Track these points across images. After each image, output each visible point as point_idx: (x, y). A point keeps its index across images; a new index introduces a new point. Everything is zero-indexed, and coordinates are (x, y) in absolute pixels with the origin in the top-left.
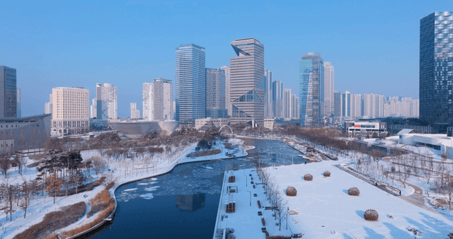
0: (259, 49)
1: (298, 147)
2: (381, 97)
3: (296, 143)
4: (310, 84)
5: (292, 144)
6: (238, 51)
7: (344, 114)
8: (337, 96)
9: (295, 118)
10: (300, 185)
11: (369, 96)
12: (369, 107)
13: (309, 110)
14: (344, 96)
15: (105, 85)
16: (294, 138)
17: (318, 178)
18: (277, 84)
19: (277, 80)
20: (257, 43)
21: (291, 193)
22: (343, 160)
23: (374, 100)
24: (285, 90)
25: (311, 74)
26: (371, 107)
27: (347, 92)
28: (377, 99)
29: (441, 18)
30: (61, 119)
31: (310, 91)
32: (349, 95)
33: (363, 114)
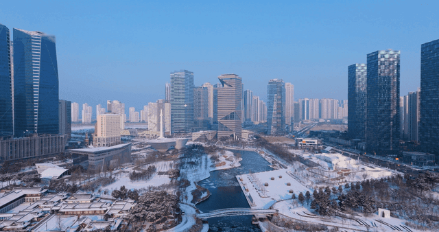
0: (239, 81)
1: (267, 158)
2: (336, 101)
3: (266, 155)
4: (275, 104)
5: (263, 155)
6: (223, 83)
7: (304, 118)
8: (296, 106)
9: (263, 122)
10: (270, 182)
11: (325, 100)
12: (325, 110)
13: (274, 122)
14: (304, 102)
15: (114, 102)
16: (264, 150)
17: (277, 178)
18: (248, 93)
19: (248, 90)
20: (237, 77)
21: (266, 185)
22: (290, 169)
23: (330, 103)
24: (254, 98)
25: (276, 95)
26: (328, 110)
27: (306, 99)
28: (333, 102)
29: (359, 68)
30: (104, 136)
31: (275, 107)
32: (308, 102)
33: (320, 117)
